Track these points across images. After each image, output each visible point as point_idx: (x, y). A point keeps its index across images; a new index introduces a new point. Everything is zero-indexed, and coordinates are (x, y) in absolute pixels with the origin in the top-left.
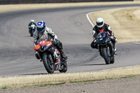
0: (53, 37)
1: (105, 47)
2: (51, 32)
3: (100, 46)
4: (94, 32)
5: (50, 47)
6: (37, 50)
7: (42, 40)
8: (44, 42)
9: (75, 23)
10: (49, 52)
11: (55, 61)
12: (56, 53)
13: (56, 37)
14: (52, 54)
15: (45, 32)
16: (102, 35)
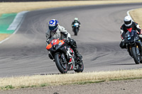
0: (66, 36)
1: (133, 46)
2: (64, 30)
3: (129, 45)
4: (122, 31)
5: (63, 46)
6: (49, 50)
7: (54, 39)
8: (56, 41)
9: (116, 21)
10: (61, 51)
11: (68, 60)
12: (69, 52)
13: (69, 36)
14: (65, 53)
15: (58, 31)
16: (130, 33)
